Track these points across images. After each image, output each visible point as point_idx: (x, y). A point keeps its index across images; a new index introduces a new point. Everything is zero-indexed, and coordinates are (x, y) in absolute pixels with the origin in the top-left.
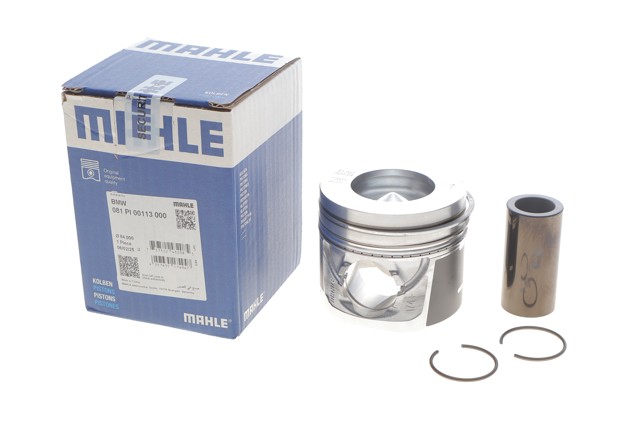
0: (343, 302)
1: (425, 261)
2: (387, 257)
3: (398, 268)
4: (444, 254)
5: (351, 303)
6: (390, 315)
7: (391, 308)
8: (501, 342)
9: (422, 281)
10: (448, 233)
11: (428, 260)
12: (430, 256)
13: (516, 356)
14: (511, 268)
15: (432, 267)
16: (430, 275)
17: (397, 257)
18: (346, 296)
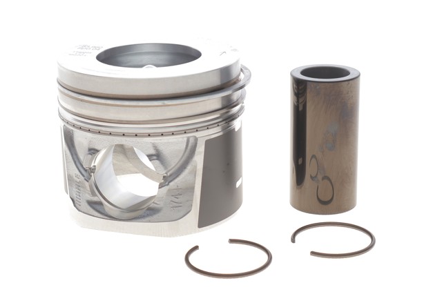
0: (91, 203)
1: (192, 140)
2: (143, 136)
3: (157, 150)
4: (215, 132)
5: (101, 204)
6: (151, 215)
7: (152, 205)
8: (293, 240)
9: (189, 168)
10: (218, 106)
11: (196, 139)
12: (198, 134)
13: (313, 253)
14: (300, 161)
15: (201, 149)
16: (199, 159)
17: (156, 135)
18: (93, 194)
